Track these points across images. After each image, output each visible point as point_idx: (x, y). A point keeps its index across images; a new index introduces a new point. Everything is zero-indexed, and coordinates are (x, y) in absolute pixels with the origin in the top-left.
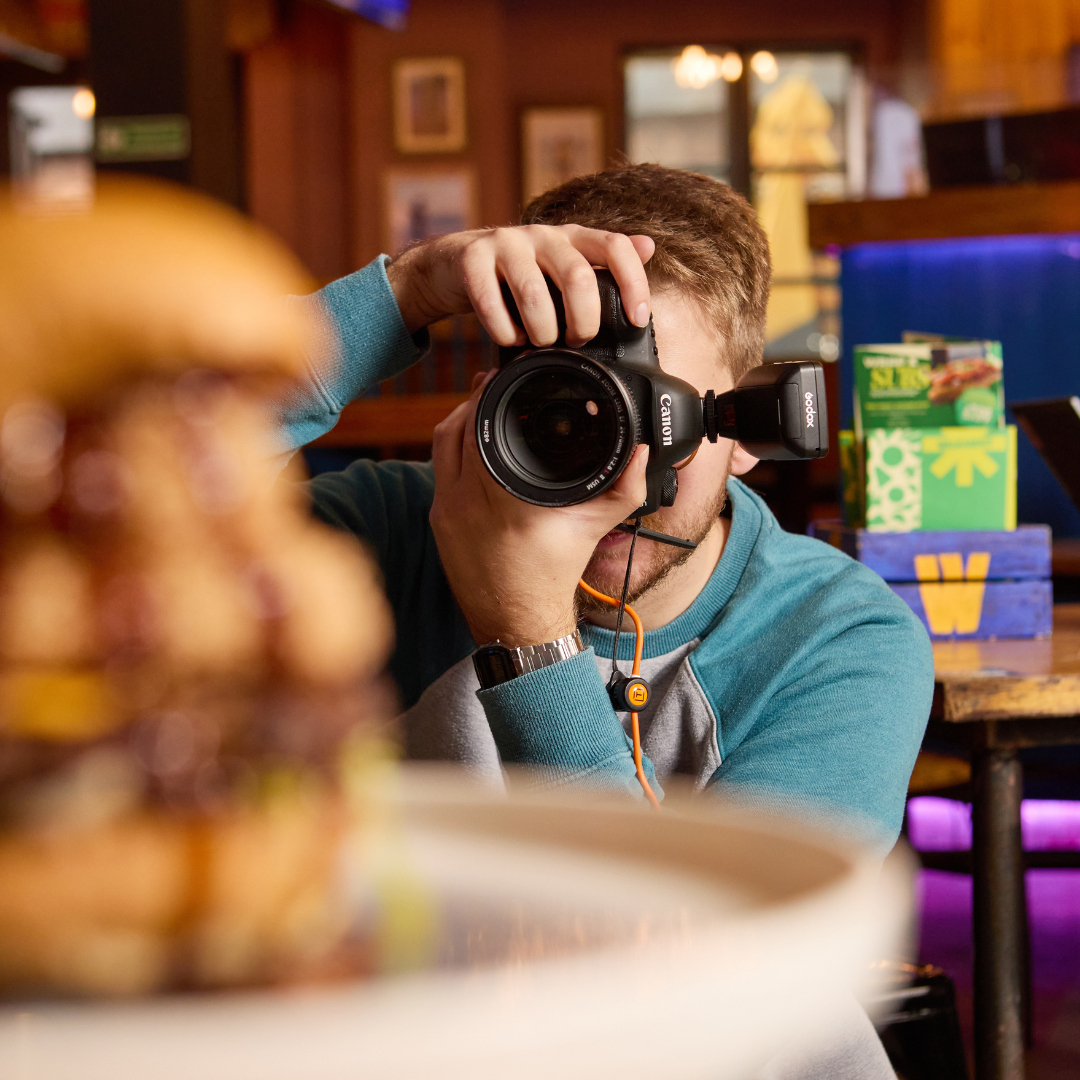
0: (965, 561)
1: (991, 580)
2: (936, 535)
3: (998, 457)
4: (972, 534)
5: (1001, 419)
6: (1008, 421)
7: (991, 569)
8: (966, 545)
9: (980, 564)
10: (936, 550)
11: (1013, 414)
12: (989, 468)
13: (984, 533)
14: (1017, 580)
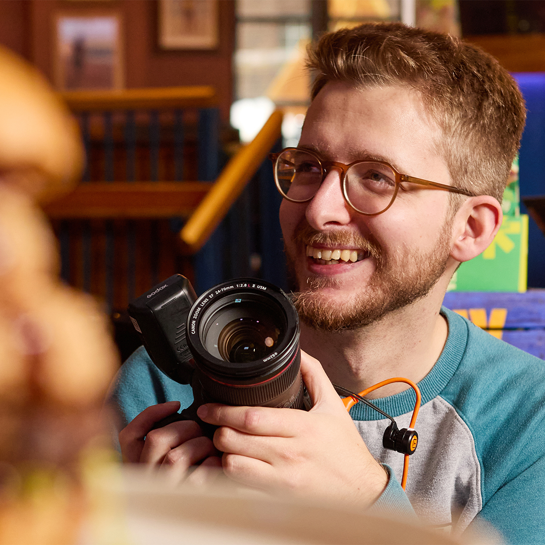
0: (488, 315)
1: (506, 329)
2: (467, 294)
3: (514, 238)
4: (495, 294)
5: (517, 210)
6: (522, 212)
7: (507, 321)
8: (489, 303)
9: (499, 317)
10: (467, 307)
11: (526, 206)
12: (507, 246)
13: (503, 294)
14: (527, 329)
